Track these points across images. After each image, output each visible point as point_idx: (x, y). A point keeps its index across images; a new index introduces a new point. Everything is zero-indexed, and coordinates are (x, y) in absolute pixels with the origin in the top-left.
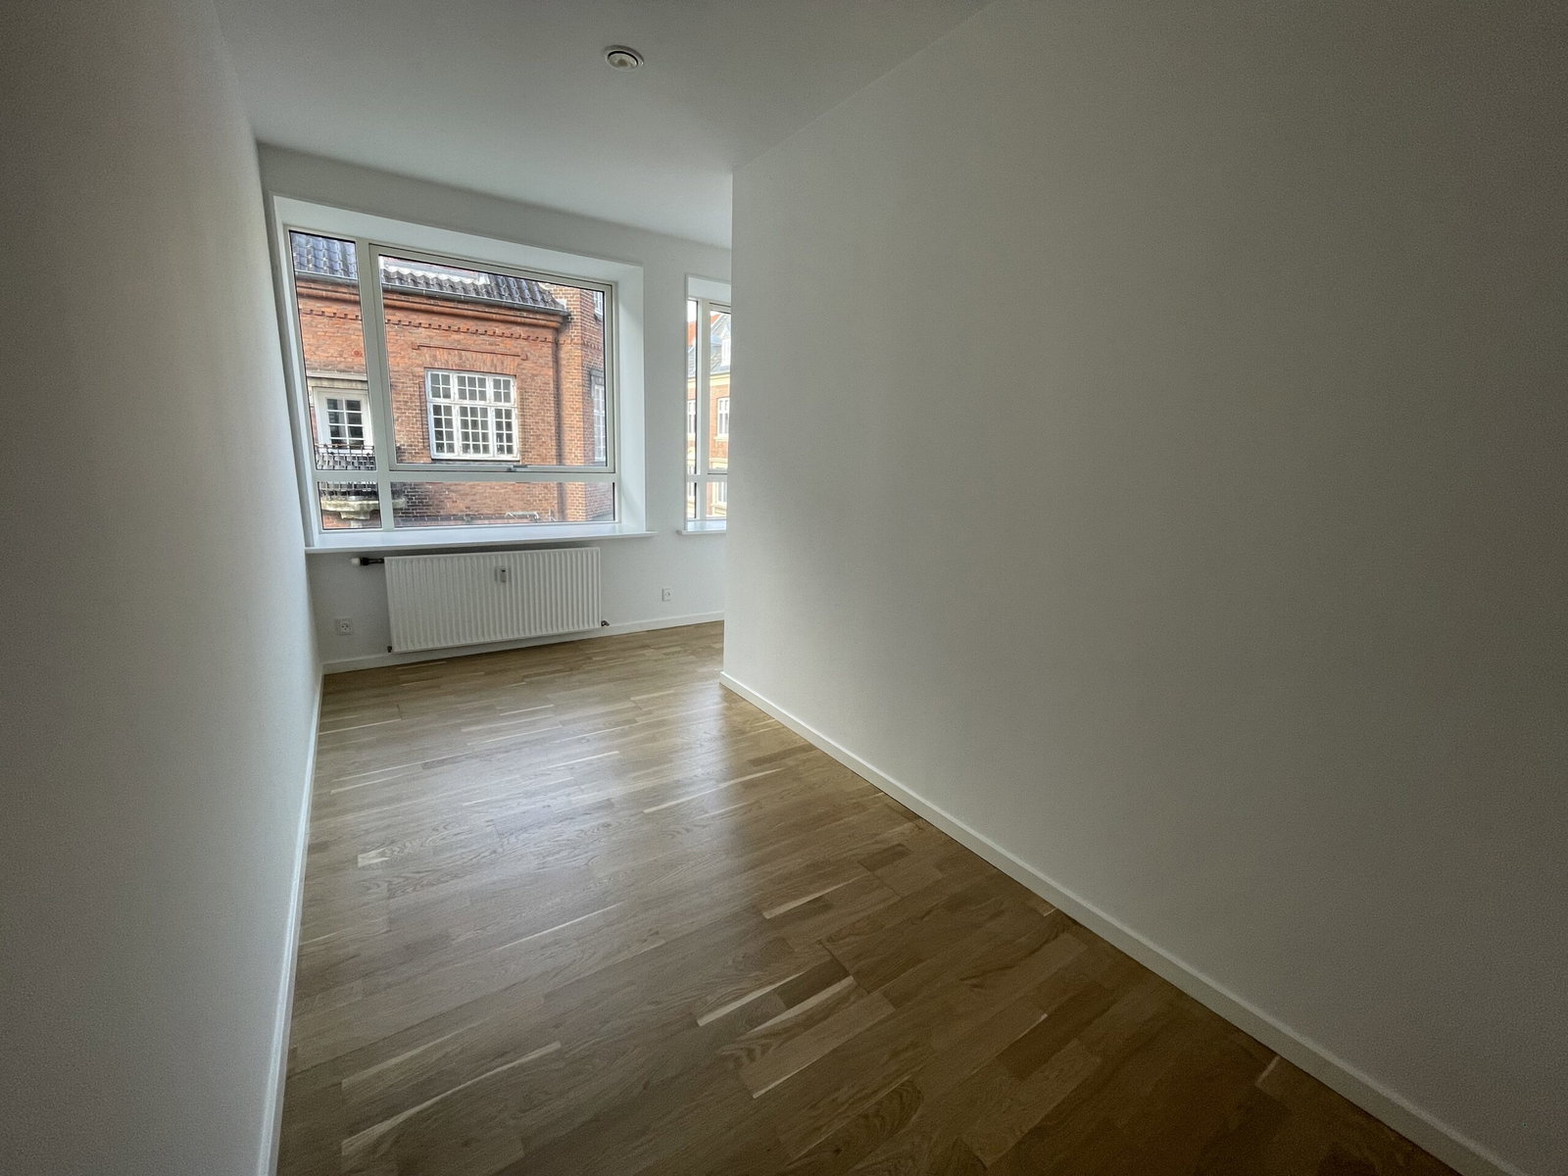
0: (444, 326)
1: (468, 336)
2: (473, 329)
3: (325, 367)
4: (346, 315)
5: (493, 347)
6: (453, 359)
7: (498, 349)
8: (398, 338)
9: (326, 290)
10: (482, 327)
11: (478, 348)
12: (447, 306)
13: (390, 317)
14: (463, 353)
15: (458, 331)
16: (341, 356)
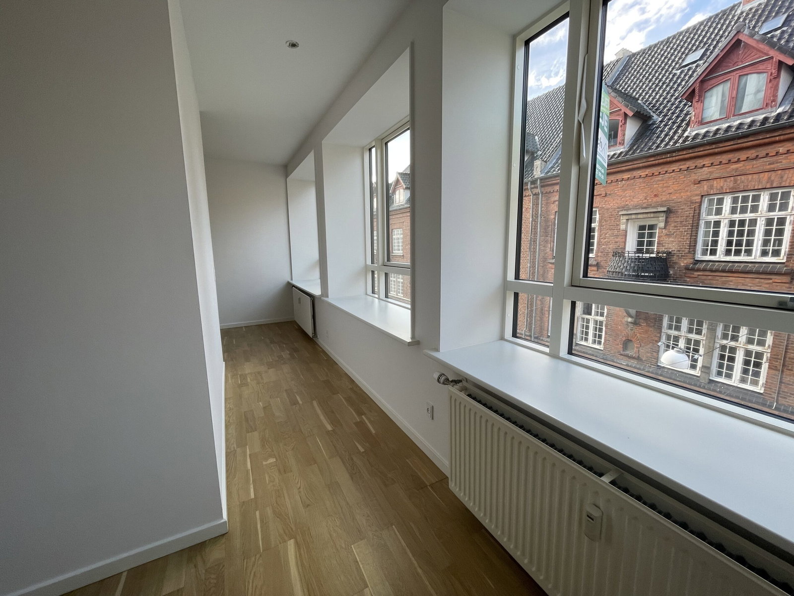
0: (724, 162)
1: (746, 163)
2: (754, 155)
3: (635, 207)
4: (653, 174)
5: (772, 166)
6: (729, 184)
7: (779, 166)
8: (685, 179)
9: (642, 163)
10: (762, 152)
11: (756, 170)
12: (729, 145)
13: (681, 167)
14: (739, 178)
15: (739, 161)
16: (646, 199)
